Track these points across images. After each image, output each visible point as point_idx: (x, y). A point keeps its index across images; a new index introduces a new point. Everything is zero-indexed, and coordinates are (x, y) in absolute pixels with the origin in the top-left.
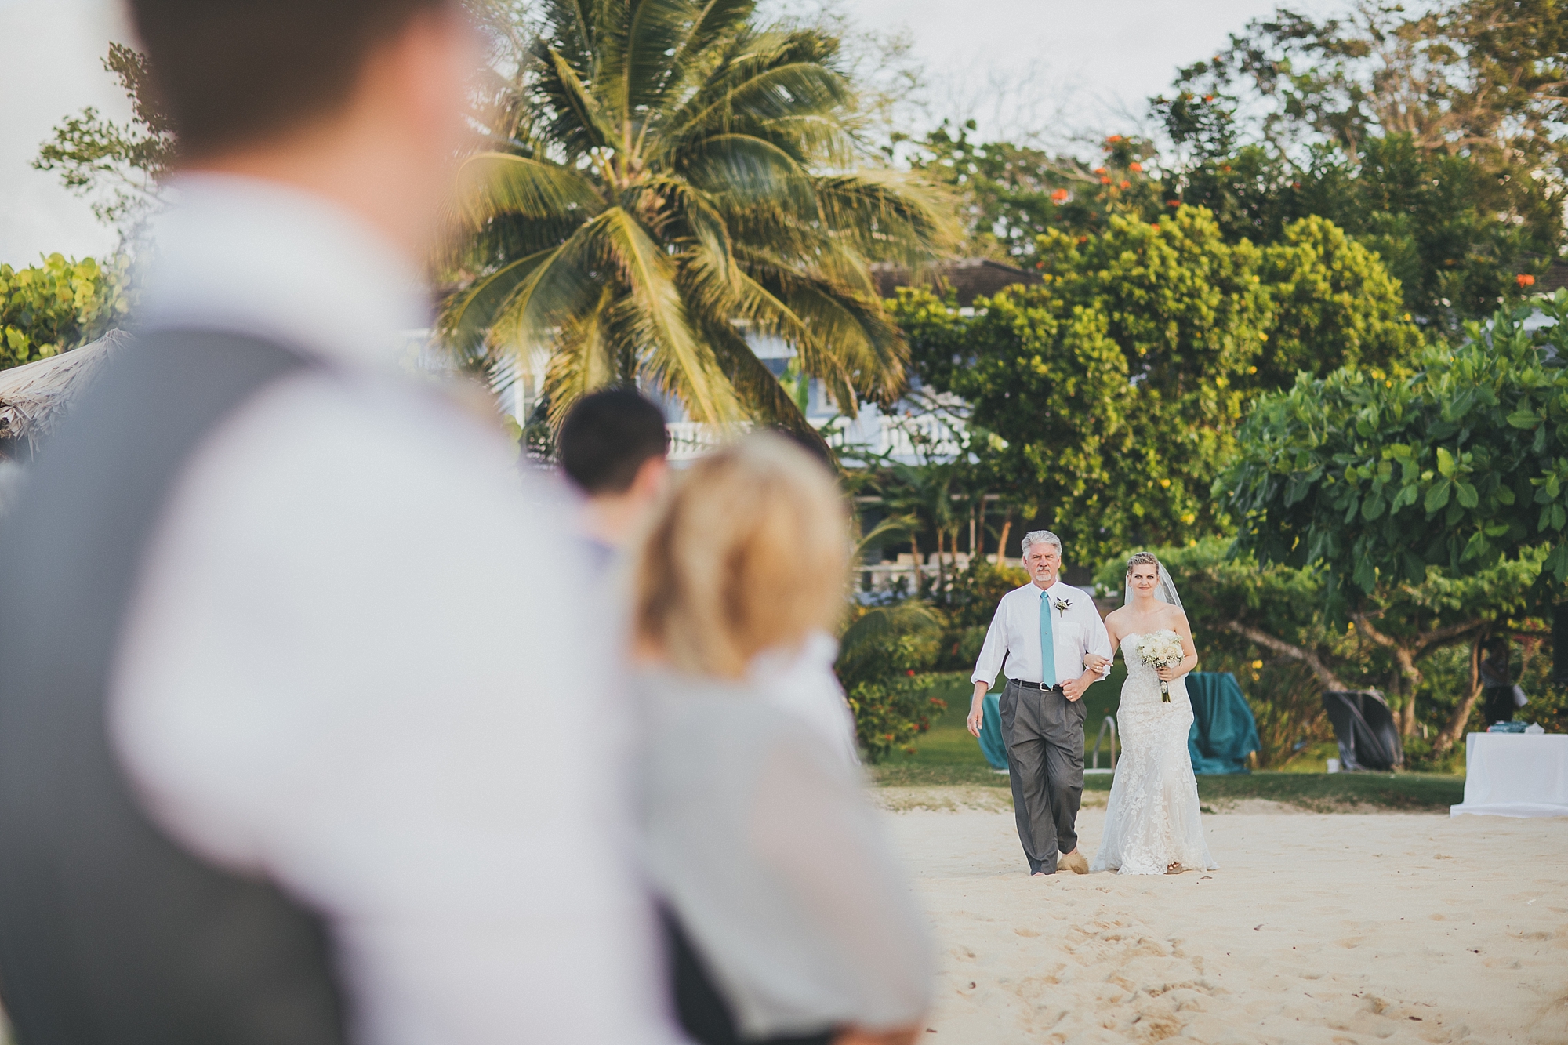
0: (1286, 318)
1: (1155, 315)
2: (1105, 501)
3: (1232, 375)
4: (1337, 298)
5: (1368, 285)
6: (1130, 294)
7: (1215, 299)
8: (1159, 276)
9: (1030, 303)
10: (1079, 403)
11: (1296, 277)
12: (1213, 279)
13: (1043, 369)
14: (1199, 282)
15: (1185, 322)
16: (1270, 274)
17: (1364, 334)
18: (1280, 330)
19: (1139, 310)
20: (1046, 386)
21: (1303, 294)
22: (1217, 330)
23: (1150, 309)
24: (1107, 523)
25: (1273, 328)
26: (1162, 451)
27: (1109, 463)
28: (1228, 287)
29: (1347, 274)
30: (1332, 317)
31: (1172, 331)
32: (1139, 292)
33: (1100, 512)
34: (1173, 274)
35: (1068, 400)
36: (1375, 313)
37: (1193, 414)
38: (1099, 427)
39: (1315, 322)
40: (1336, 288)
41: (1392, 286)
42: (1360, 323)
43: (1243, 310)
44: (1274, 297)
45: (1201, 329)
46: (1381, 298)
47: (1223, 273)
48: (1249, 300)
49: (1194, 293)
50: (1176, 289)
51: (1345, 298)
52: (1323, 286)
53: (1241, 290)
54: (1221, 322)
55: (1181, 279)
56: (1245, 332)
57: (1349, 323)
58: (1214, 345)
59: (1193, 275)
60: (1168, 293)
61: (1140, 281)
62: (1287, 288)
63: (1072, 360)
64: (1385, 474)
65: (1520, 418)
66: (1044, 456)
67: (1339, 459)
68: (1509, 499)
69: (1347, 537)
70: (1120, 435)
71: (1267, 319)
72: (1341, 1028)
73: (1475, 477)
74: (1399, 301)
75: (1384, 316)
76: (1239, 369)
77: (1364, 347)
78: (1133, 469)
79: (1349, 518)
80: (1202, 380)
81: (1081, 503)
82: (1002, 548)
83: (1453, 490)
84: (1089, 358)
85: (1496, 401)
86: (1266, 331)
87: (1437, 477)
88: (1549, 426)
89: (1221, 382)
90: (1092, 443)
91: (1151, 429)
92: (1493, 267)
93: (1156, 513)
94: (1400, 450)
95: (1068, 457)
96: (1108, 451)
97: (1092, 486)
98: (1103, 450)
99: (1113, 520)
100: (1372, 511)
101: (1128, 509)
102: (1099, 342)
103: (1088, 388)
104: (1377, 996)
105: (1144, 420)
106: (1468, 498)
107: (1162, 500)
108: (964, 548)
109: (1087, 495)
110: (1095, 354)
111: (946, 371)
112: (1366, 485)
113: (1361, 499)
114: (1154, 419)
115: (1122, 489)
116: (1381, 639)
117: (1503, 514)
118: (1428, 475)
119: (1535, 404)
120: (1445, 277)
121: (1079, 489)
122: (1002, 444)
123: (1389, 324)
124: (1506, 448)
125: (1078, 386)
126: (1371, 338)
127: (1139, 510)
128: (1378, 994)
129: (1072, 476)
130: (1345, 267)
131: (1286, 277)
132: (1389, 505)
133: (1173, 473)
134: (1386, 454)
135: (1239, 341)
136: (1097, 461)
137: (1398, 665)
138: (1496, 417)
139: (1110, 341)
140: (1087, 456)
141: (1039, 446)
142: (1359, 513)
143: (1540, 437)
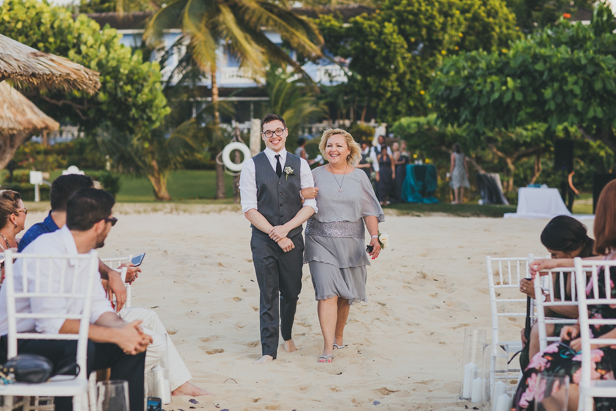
0: (470, 27)
1: (417, 26)
2: (399, 100)
3: (448, 50)
4: (489, 20)
5: (500, 15)
6: (407, 17)
7: (441, 20)
8: (418, 10)
9: (370, 20)
10: (387, 60)
11: (472, 11)
12: (441, 12)
13: (374, 47)
14: (435, 13)
15: (429, 29)
16: (463, 10)
17: (499, 34)
18: (468, 32)
19: (411, 23)
20: (375, 53)
21: (475, 18)
22: (442, 32)
23: (416, 23)
24: (399, 108)
25: (465, 32)
26: (421, 80)
27: (401, 85)
28: (446, 15)
29: (493, 10)
30: (487, 28)
31: (424, 32)
32: (411, 17)
33: (397, 104)
34: (423, 9)
35: (383, 59)
36: (504, 26)
37: (433, 66)
38: (396, 70)
39: (480, 28)
40: (489, 15)
41: (512, 16)
42: (497, 29)
43: (452, 24)
44: (466, 19)
45: (435, 31)
46: (507, 20)
47: (445, 9)
48: (455, 21)
49: (432, 17)
50: (425, 15)
51: (491, 20)
52: (483, 14)
53: (452, 16)
54: (444, 28)
55: (427, 10)
56: (453, 32)
57: (493, 30)
58: (440, 38)
59: (432, 9)
60: (422, 16)
61: (411, 12)
62: (469, 15)
63: (385, 43)
64: (488, 87)
65: (539, 66)
66: (375, 82)
67: (472, 81)
68: (535, 98)
69: (475, 112)
70: (405, 73)
71: (463, 28)
72: (408, 283)
73: (522, 89)
74: (514, 22)
75: (508, 28)
76: (451, 47)
77: (500, 39)
78: (410, 87)
79: (475, 104)
80: (436, 52)
81: (389, 100)
82: (363, 117)
83: (513, 95)
84: (391, 43)
85: (530, 60)
86: (463, 33)
87: (508, 89)
88: (550, 70)
89: (444, 52)
90: (394, 77)
91: (417, 71)
92: (554, 10)
93: (418, 104)
94: (495, 78)
95: (384, 82)
96: (400, 80)
97: (394, 93)
98: (398, 80)
99: (402, 107)
100: (483, 102)
101: (407, 103)
102: (395, 36)
103: (391, 54)
104: (424, 272)
105: (414, 68)
106: (519, 97)
107: (421, 99)
108: (348, 118)
109: (391, 97)
110: (393, 41)
111: (337, 48)
112: (481, 92)
113: (479, 97)
114: (418, 68)
115: (405, 95)
116: (500, 154)
117: (533, 104)
118: (504, 88)
119: (545, 62)
120: (535, 14)
121: (389, 94)
122: (359, 77)
123: (510, 31)
124: (534, 78)
125: (387, 53)
126: (503, 36)
127: (412, 103)
128: (425, 271)
129: (386, 89)
130: (492, 8)
131: (468, 11)
132: (489, 99)
133: (425, 89)
134: (489, 80)
135: (451, 36)
136: (396, 84)
137: (506, 164)
138: (530, 67)
139: (400, 36)
140: (392, 82)
141: (373, 78)
142: (478, 103)
143: (546, 74)
